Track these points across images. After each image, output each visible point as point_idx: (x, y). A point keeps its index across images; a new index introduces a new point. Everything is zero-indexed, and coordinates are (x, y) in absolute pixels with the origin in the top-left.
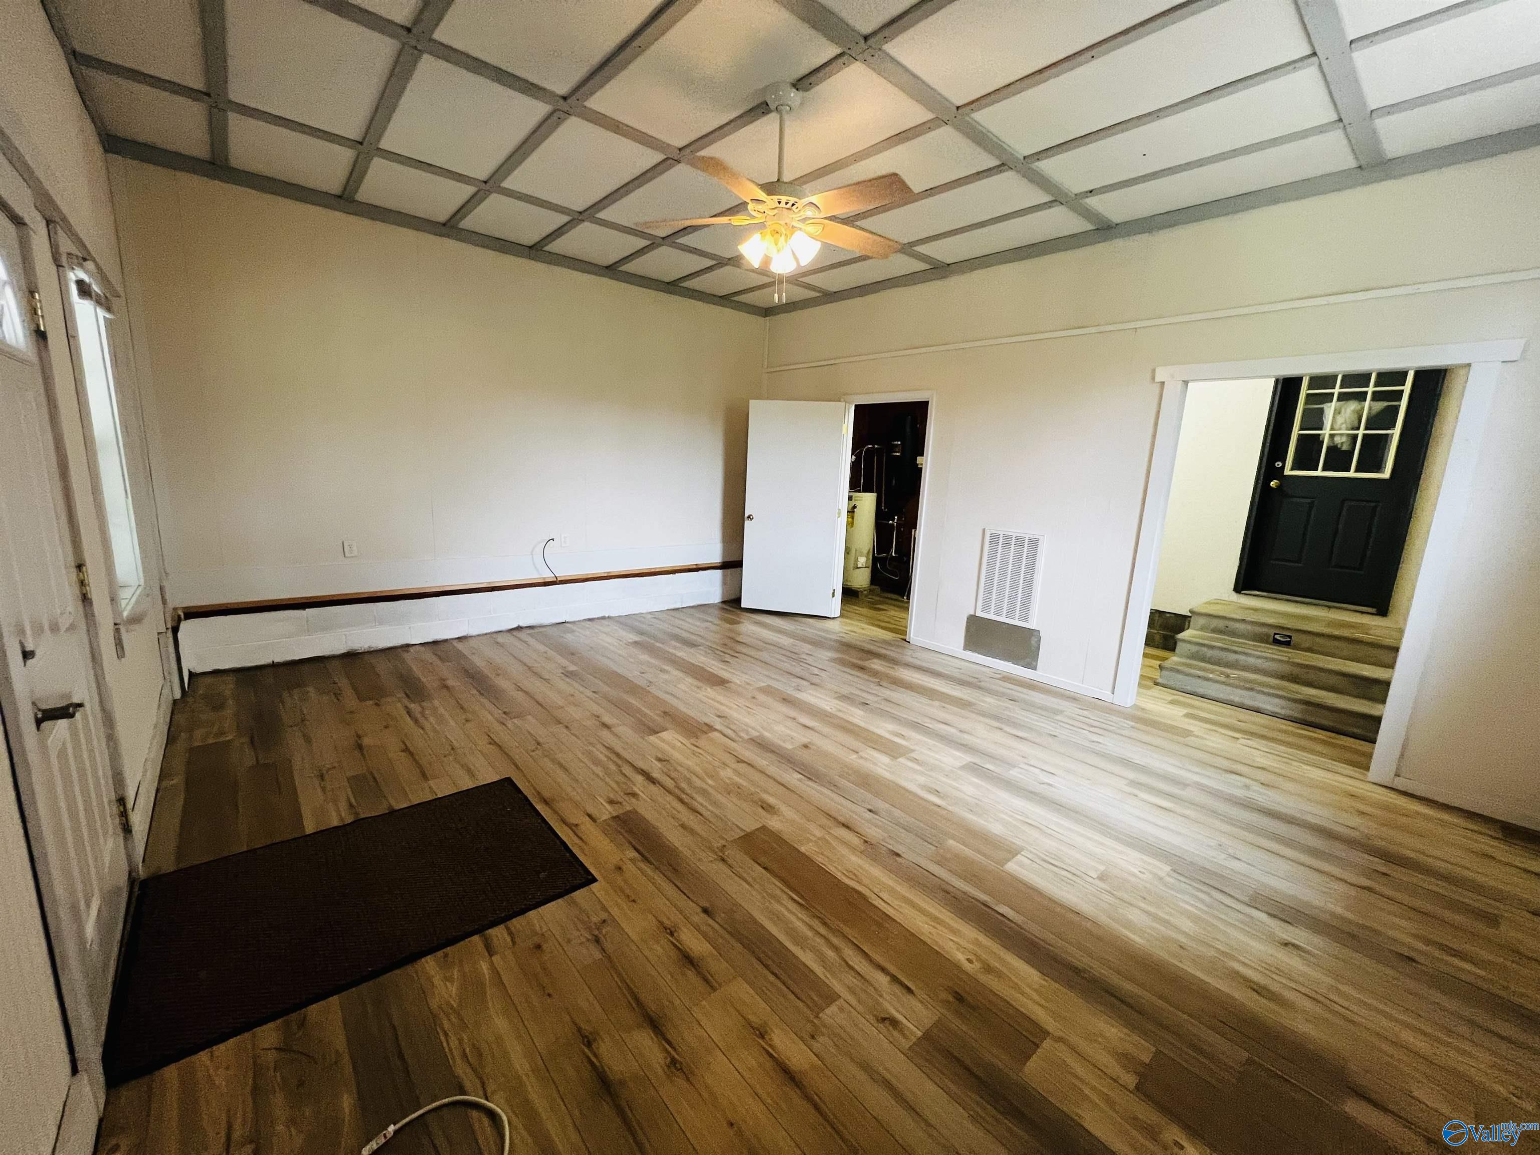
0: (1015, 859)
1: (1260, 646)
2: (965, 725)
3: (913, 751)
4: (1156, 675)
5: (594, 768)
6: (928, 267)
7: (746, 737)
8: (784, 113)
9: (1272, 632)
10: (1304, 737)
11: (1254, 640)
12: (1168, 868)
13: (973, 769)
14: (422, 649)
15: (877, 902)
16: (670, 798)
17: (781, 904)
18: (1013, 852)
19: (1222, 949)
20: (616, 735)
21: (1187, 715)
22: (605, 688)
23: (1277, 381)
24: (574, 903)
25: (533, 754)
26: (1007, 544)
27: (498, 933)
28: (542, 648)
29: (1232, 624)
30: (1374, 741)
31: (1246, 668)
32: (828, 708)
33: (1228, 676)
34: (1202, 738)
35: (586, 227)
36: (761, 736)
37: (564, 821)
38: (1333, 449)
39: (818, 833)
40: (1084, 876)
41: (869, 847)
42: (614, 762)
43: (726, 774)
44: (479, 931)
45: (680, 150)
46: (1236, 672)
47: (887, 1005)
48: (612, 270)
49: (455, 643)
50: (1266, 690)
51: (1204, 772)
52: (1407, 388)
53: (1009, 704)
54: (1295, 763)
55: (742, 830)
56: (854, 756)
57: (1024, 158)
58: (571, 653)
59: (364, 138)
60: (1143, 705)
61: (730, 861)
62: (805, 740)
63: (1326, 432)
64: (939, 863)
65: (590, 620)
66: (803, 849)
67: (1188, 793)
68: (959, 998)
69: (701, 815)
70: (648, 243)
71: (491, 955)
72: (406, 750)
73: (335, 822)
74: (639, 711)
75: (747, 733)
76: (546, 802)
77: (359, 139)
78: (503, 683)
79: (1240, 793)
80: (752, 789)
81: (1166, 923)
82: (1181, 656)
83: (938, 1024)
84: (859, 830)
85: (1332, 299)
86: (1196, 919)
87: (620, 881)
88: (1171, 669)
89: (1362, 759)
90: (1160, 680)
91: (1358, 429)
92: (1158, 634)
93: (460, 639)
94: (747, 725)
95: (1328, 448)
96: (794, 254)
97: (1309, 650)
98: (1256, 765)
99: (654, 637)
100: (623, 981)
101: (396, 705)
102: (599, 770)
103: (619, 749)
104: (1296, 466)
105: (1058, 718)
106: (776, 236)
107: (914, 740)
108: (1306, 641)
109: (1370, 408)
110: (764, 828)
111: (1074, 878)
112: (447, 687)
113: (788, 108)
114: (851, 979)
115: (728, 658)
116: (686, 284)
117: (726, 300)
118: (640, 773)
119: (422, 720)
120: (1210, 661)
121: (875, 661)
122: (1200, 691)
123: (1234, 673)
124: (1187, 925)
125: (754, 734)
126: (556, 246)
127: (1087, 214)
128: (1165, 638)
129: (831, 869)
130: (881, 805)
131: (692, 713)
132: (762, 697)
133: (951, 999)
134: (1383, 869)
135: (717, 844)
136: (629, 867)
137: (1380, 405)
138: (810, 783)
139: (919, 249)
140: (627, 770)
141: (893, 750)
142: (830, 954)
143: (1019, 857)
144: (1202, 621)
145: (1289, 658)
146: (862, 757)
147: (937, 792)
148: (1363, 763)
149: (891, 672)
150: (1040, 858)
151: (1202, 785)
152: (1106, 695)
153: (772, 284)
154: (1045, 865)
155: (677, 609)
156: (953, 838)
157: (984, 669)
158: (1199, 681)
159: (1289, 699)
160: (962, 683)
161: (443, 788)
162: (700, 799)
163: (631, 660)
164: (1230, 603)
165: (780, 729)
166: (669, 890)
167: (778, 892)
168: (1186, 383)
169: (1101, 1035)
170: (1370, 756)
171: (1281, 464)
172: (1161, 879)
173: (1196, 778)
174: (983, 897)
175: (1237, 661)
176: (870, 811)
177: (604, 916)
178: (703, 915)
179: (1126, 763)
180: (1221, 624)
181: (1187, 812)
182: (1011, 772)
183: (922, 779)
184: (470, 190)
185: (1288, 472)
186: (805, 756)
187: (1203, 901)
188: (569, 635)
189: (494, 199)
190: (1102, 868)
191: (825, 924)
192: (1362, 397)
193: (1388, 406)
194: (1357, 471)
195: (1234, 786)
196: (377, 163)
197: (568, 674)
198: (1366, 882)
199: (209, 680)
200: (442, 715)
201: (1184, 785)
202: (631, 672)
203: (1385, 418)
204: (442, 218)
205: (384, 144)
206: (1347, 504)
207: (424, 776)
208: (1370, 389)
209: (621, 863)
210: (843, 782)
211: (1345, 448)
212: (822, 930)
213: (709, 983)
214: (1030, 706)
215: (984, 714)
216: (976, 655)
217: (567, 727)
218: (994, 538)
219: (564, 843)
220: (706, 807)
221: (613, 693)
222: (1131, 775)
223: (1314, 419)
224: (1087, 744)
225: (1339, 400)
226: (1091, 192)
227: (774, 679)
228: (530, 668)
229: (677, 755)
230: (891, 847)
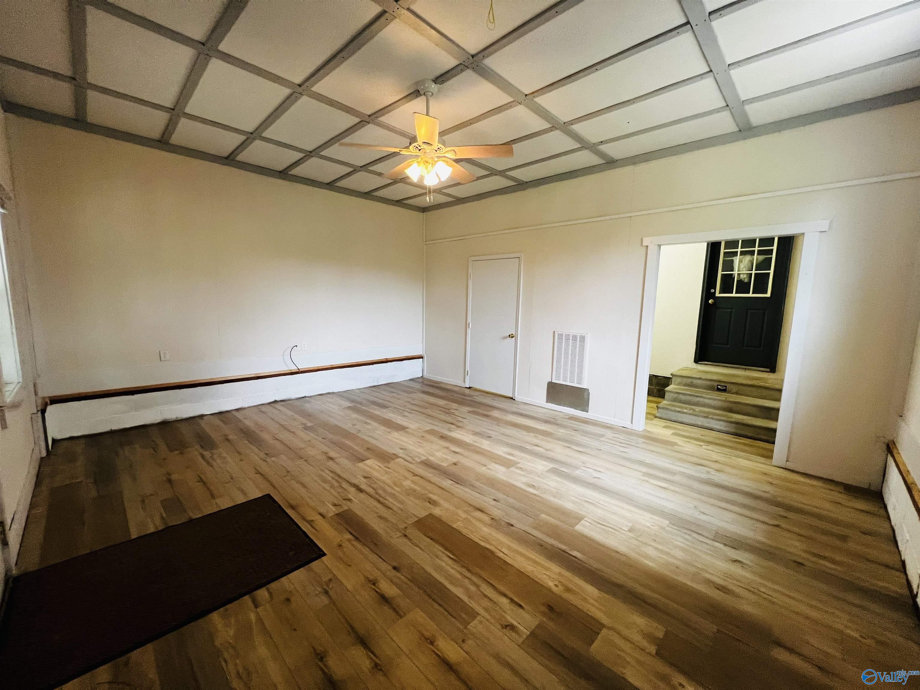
0: (580, 523)
1: (710, 393)
2: (549, 446)
3: (518, 463)
4: (655, 412)
5: (324, 485)
6: (515, 183)
7: (419, 460)
8: (429, 97)
9: (716, 384)
10: (738, 443)
11: (706, 389)
12: (667, 522)
13: (554, 471)
14: (211, 416)
15: (501, 555)
16: (371, 500)
17: (442, 560)
18: (579, 519)
19: (699, 566)
20: (337, 464)
21: (674, 434)
22: (330, 436)
23: (708, 244)
24: (311, 570)
25: (285, 478)
26: (567, 339)
27: (262, 593)
28: (290, 413)
29: (695, 381)
30: (773, 443)
31: (704, 405)
32: (468, 441)
33: (694, 410)
34: (683, 446)
35: (314, 161)
36: (428, 460)
37: (304, 519)
38: (740, 282)
39: (464, 515)
40: (620, 530)
41: (495, 523)
42: (336, 480)
43: (407, 483)
44: (250, 592)
45: (369, 116)
46: (698, 408)
47: (509, 618)
48: (331, 186)
49: (234, 413)
50: (715, 417)
51: (683, 465)
52: (775, 248)
53: (573, 433)
54: (733, 458)
55: (417, 517)
56: (484, 468)
57: (564, 123)
58: (308, 415)
59: (175, 106)
60: (649, 429)
61: (410, 537)
62: (454, 460)
63: (735, 273)
64: (535, 528)
65: (320, 395)
66: (454, 526)
67: (677, 478)
68: (550, 608)
69: (391, 509)
70: (351, 169)
71: (256, 607)
72: (201, 480)
73: (152, 530)
74: (351, 448)
75: (419, 458)
76: (293, 507)
77: (173, 107)
78: (265, 436)
79: (704, 476)
80: (423, 492)
81: (668, 554)
82: (669, 401)
83: (539, 626)
84: (488, 512)
85: (732, 200)
86: (683, 550)
87: (340, 554)
88: (663, 408)
89: (769, 454)
90: (657, 415)
91: (752, 270)
92: (655, 388)
93: (237, 410)
94: (419, 453)
95: (738, 281)
96: (437, 175)
97: (737, 393)
98: (713, 460)
99: (361, 404)
100: (344, 617)
101: (194, 452)
102: (327, 486)
103: (339, 471)
104: (722, 291)
105: (601, 439)
106: (427, 164)
107: (518, 456)
108: (734, 388)
109: (757, 260)
110: (431, 515)
111: (615, 531)
112: (228, 440)
113: (431, 94)
114: (486, 603)
115: (406, 414)
116: (375, 194)
117: (399, 203)
118: (352, 486)
119: (211, 461)
120: (685, 402)
121: (495, 411)
122: (680, 419)
123: (697, 409)
124: (679, 554)
125: (424, 458)
126: (295, 171)
127: (601, 155)
128: (659, 391)
129: (472, 537)
130: (500, 496)
131: (384, 448)
132: (428, 437)
133: (547, 610)
134: (784, 514)
135: (403, 526)
136: (346, 544)
137: (762, 258)
138: (457, 486)
139: (509, 173)
140: (345, 485)
141: (508, 464)
142: (473, 588)
143: (583, 522)
144: (679, 380)
145: (726, 398)
146: (488, 468)
147: (533, 486)
148: (769, 455)
149: (505, 418)
150: (594, 521)
151: (683, 473)
152: (628, 424)
153: (425, 194)
154: (599, 526)
155: (374, 386)
156: (544, 512)
157: (559, 413)
158: (679, 414)
159: (727, 421)
160: (546, 422)
161: (225, 503)
162: (390, 500)
163: (346, 418)
164: (691, 369)
165: (439, 454)
166: (373, 557)
167: (441, 554)
168: (660, 246)
169: (635, 624)
170: (772, 451)
171: (713, 291)
172: (664, 529)
173: (681, 469)
174: (563, 547)
175: (698, 401)
176: (494, 500)
177: (330, 576)
178: (393, 571)
179: (641, 463)
180: (689, 381)
181: (677, 489)
182: (576, 472)
183: (524, 479)
184: (243, 138)
185: (717, 295)
186: (453, 469)
187: (687, 540)
188: (308, 404)
189: (258, 143)
190: (631, 525)
191: (469, 570)
192: (752, 253)
193: (766, 258)
194: (753, 293)
195: (702, 473)
196: (183, 121)
197: (306, 428)
198: (776, 523)
199: (65, 444)
200: (224, 458)
201: (673, 473)
202: (347, 426)
203: (765, 264)
204: (226, 154)
205: (188, 110)
206: (749, 311)
207: (213, 496)
208: (756, 249)
209: (341, 543)
210: (477, 484)
211: (746, 280)
212: (468, 574)
213: (398, 613)
214: (586, 433)
215: (559, 439)
216: (553, 405)
217: (306, 461)
218: (561, 336)
219: (304, 532)
220: (394, 505)
221: (336, 438)
222: (645, 470)
223: (729, 265)
224: (619, 453)
225: (741, 255)
226: (602, 142)
227: (435, 425)
228: (282, 426)
229: (375, 474)
230: (508, 521)
